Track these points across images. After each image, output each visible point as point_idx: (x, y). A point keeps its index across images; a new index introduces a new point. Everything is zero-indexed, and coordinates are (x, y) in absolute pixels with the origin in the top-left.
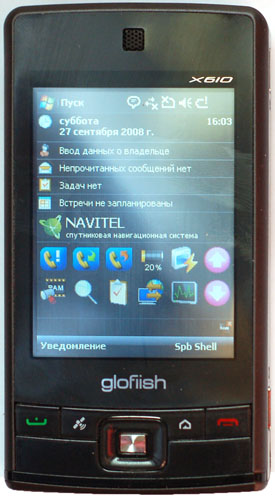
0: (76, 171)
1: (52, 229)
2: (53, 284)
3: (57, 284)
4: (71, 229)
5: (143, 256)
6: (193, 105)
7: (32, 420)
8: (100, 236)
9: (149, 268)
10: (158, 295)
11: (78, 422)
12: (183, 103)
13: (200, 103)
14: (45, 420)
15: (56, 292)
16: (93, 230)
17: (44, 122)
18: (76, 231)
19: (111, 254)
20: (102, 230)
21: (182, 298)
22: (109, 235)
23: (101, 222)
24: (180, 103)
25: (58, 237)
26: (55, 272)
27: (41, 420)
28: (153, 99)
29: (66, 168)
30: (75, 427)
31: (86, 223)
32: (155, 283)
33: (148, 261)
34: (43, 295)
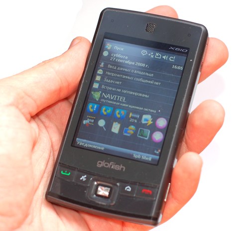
0: (113, 75)
1: (96, 96)
2: (90, 118)
4: (104, 98)
5: (131, 115)
6: (168, 59)
7: (64, 172)
8: (115, 103)
9: (132, 120)
10: (132, 132)
11: (83, 177)
12: (164, 57)
13: (171, 59)
14: (69, 173)
15: (90, 122)
16: (113, 100)
17: (105, 54)
19: (117, 111)
20: (116, 101)
21: (142, 135)
22: (119, 104)
23: (117, 98)
24: (163, 57)
25: (97, 100)
26: (92, 114)
27: (68, 173)
28: (152, 53)
29: (109, 73)
30: (81, 179)
31: (110, 97)
32: (132, 127)
33: (132, 117)
34: (85, 122)
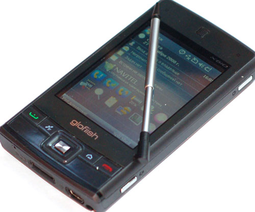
0: (137, 57)
1: (108, 67)
2: (89, 82)
3: (90, 83)
4: (115, 72)
5: (133, 98)
6: (204, 68)
7: (32, 114)
8: (124, 81)
9: (131, 103)
11: (49, 126)
12: (200, 65)
13: (207, 69)
14: (37, 118)
15: (87, 86)
18: (116, 73)
19: (122, 89)
20: (127, 80)
21: (134, 120)
22: (128, 83)
23: (129, 77)
24: (199, 64)
25: (107, 70)
26: (94, 80)
28: (190, 56)
29: (134, 53)
30: (46, 127)
32: (129, 109)
33: (134, 100)
34: (82, 83)
